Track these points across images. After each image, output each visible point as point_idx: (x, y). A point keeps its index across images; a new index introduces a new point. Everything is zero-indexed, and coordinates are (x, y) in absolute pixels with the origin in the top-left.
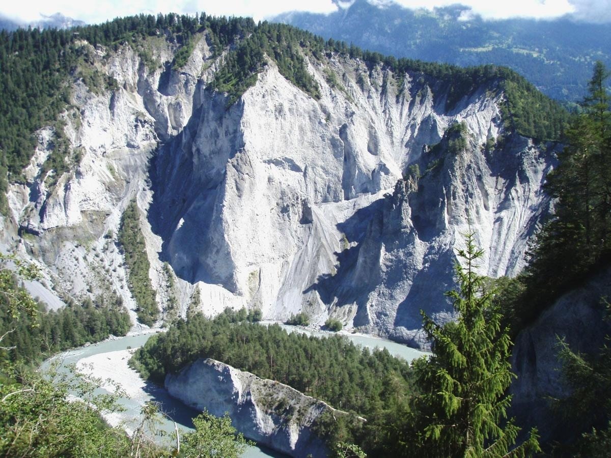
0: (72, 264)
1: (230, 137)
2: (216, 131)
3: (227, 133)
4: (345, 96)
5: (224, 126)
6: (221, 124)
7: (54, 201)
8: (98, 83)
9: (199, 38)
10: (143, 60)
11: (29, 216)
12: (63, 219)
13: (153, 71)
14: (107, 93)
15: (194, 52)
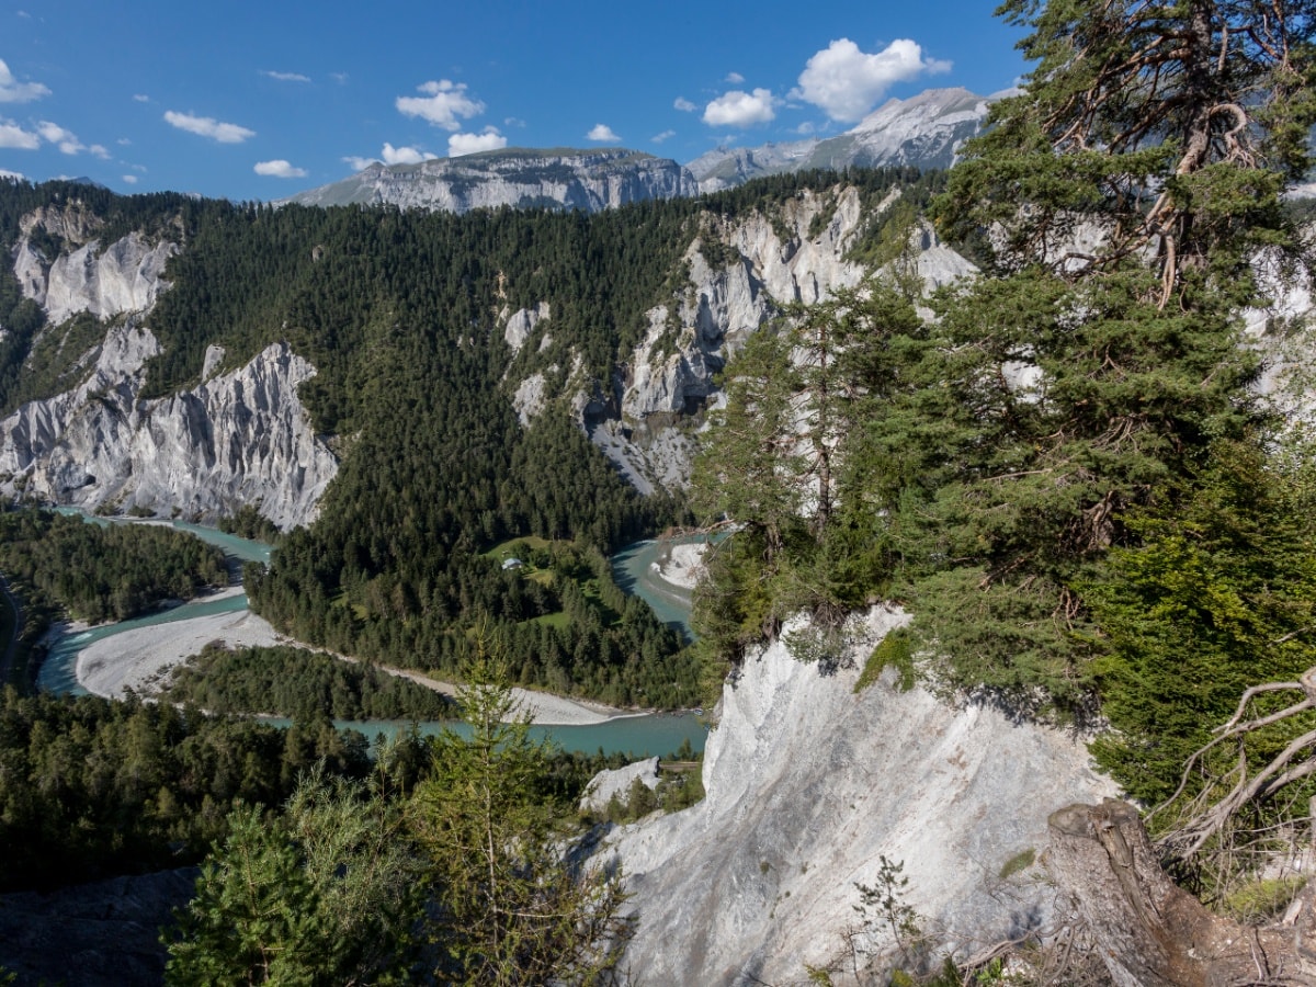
7: (659, 384)
8: (718, 257)
9: (844, 198)
10: (775, 229)
11: (632, 399)
12: (666, 404)
13: (784, 241)
14: (728, 268)
15: (836, 216)
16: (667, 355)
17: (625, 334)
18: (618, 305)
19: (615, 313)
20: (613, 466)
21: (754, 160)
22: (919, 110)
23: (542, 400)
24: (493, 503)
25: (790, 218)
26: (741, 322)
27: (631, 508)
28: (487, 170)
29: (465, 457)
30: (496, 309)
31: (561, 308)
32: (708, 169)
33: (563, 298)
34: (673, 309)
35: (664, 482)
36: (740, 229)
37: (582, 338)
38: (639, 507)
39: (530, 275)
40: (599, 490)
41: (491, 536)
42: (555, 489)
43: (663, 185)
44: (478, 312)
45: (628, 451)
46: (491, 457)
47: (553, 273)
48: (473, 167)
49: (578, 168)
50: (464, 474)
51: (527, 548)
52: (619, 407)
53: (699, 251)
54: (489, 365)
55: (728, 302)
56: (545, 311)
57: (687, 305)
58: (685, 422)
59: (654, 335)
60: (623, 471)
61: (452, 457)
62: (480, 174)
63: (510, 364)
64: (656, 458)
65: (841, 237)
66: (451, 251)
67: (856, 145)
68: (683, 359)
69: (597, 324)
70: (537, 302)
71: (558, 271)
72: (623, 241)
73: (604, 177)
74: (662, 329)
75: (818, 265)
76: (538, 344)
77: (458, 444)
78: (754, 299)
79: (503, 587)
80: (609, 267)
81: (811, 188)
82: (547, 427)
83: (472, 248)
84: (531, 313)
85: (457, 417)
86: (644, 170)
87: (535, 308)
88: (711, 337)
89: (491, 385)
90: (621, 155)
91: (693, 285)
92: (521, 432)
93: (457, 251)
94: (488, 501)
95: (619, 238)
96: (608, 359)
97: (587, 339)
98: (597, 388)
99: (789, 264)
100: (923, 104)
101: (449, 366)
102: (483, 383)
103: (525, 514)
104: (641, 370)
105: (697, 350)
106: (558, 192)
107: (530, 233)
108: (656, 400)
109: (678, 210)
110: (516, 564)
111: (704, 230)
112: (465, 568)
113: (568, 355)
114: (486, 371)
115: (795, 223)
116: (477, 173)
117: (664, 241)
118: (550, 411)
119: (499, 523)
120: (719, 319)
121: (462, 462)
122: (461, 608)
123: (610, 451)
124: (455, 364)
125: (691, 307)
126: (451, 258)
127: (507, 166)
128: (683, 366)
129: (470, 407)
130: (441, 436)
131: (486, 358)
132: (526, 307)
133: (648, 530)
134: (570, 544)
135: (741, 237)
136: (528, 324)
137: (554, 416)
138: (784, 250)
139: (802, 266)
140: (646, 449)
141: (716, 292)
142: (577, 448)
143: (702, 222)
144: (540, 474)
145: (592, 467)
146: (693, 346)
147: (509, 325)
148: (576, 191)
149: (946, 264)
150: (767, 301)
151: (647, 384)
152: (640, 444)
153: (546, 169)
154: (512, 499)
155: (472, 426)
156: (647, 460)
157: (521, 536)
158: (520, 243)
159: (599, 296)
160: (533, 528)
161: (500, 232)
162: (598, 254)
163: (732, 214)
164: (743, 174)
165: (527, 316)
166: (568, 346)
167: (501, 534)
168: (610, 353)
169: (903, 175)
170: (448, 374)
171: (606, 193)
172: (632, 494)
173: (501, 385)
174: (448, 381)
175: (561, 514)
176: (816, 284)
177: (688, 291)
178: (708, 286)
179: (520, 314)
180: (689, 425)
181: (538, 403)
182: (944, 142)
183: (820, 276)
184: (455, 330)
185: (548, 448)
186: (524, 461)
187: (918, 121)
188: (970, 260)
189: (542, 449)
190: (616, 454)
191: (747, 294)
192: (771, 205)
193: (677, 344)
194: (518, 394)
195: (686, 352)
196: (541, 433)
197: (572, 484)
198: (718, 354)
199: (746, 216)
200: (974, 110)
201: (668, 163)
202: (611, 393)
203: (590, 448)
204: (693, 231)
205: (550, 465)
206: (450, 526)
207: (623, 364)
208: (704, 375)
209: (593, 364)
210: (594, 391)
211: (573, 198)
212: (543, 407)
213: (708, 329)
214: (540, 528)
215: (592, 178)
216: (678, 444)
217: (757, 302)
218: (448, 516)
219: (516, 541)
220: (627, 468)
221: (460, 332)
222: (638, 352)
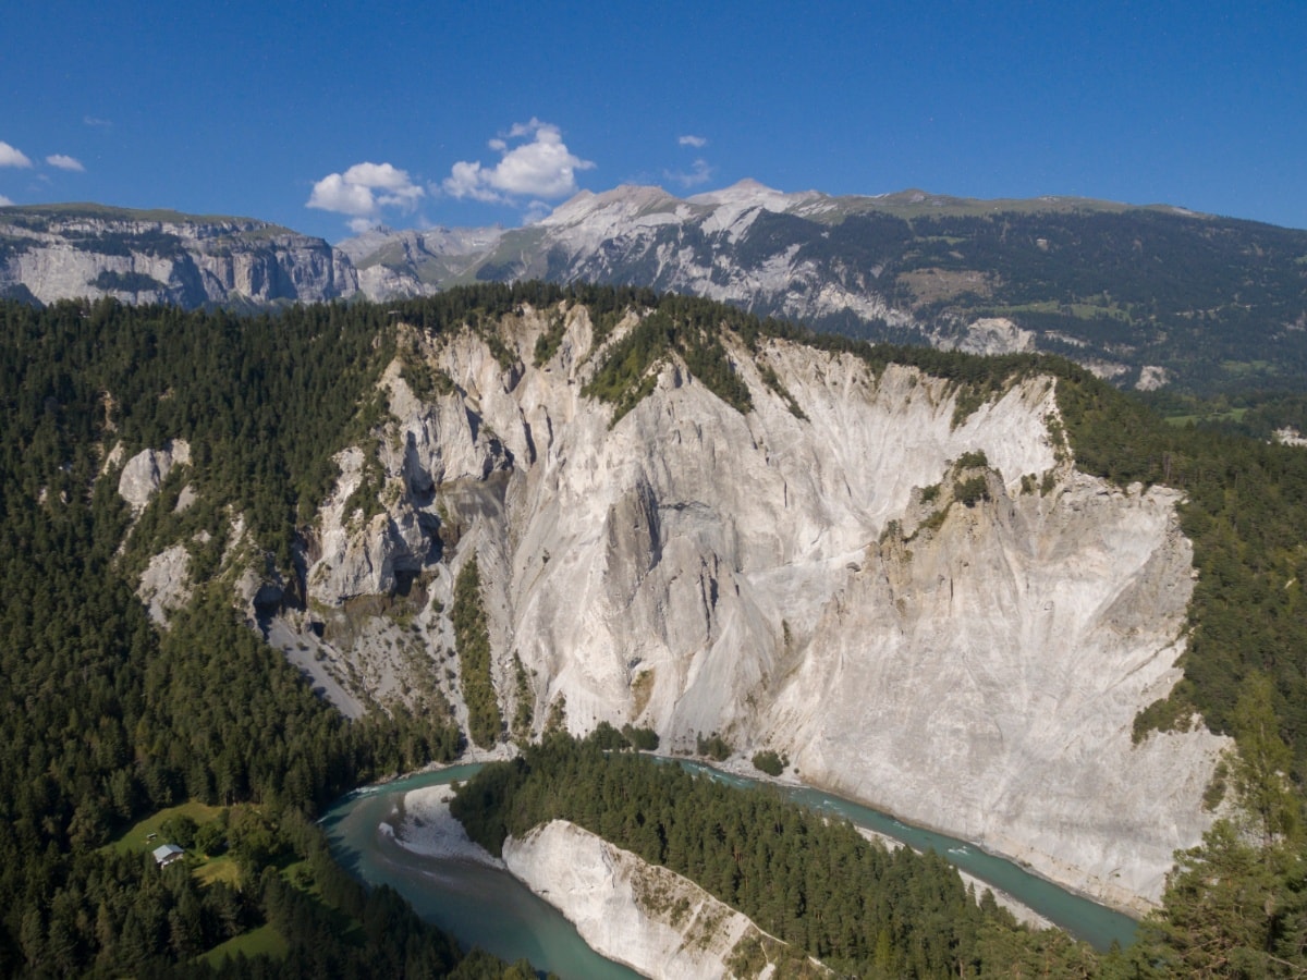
0: (380, 651)
1: (613, 470)
2: (593, 459)
3: (609, 464)
4: (789, 404)
5: (605, 454)
6: (600, 451)
7: (361, 557)
8: (427, 384)
9: (573, 318)
10: (492, 350)
11: (322, 577)
12: (372, 583)
13: (505, 367)
14: (439, 399)
15: (565, 338)
16: (368, 516)
17: (305, 487)
18: (292, 446)
19: (288, 456)
20: (304, 679)
21: (426, 247)
22: (616, 206)
23: (186, 585)
24: (126, 757)
25: (509, 338)
26: (460, 467)
27: (339, 741)
28: (46, 231)
29: (68, 683)
30: (100, 447)
31: (208, 450)
32: (367, 254)
33: (210, 434)
34: (371, 452)
35: (378, 696)
36: (448, 349)
37: (244, 493)
38: (349, 738)
39: (154, 401)
40: (289, 719)
41: (126, 811)
42: (223, 724)
43: (310, 270)
44: (73, 452)
45: (322, 655)
46: (112, 681)
47: (194, 400)
48: (23, 224)
49: (187, 240)
50: (73, 715)
51: (190, 826)
52: (303, 590)
53: (401, 376)
54: (95, 533)
55: (441, 442)
56: (182, 452)
57: (389, 446)
58: (399, 607)
59: (347, 487)
60: (316, 685)
61: (48, 685)
62: (35, 236)
63: (130, 532)
64: (364, 663)
65: (574, 364)
66: (25, 362)
67: (548, 239)
68: (390, 520)
69: (264, 470)
70: (169, 439)
71: (201, 397)
72: (291, 358)
73: (226, 254)
74: (357, 480)
75: (549, 397)
76: (175, 500)
77: (55, 662)
78: (475, 438)
79: (169, 901)
80: (274, 391)
81: (531, 302)
82: (199, 627)
83: (59, 357)
84: (161, 455)
85: (48, 620)
86: (284, 249)
87: (167, 447)
88: (421, 488)
89: (100, 563)
90: (250, 227)
91: (395, 420)
92: (156, 636)
93: (34, 361)
94: (116, 753)
95: (285, 354)
96: (285, 523)
97: (251, 494)
98: (270, 564)
99: (513, 394)
100: (619, 200)
101: (30, 537)
102: (87, 561)
103: (179, 769)
104: (332, 536)
105: (408, 508)
106: (161, 270)
107: (152, 339)
108: (357, 579)
109: (365, 320)
110: (175, 854)
111: (404, 349)
112: (100, 876)
113: (222, 517)
114: (91, 542)
115: (516, 344)
116: (28, 233)
117: (350, 360)
118: (199, 603)
119: (137, 788)
120: (428, 464)
121: (64, 692)
122: (98, 947)
123: (295, 657)
124: (40, 534)
125: (396, 450)
126: (24, 370)
127: (78, 228)
128: (392, 531)
129: (70, 601)
130: (23, 650)
131: (89, 523)
132: (152, 446)
133: (363, 774)
134: (257, 809)
135: (451, 358)
136: (156, 470)
137: (207, 610)
138: (507, 377)
139: (530, 400)
140: (347, 650)
141: (425, 430)
142: (249, 659)
143: (400, 339)
144: (197, 702)
145: (274, 683)
146: (402, 502)
147: (126, 472)
148: (186, 269)
149: (703, 404)
150: (491, 442)
151: (342, 556)
152: (338, 643)
153: (139, 237)
154: (156, 746)
155: (75, 631)
156: (350, 666)
157: (172, 805)
158: (137, 353)
159: (263, 433)
160: (191, 790)
161: (105, 335)
162: (257, 374)
163: (437, 330)
164: (412, 262)
165: (153, 459)
166: (223, 503)
167: (142, 806)
168: (286, 513)
169: (637, 296)
170: (28, 550)
171: (231, 275)
172: (336, 722)
173: (116, 563)
174: (30, 561)
175: (237, 763)
176: (549, 420)
177: (389, 427)
178: (416, 422)
179: (144, 457)
180: (404, 612)
181: (180, 590)
182: (648, 245)
183: (553, 409)
184: (35, 480)
185: (205, 660)
186: (167, 681)
187: (616, 219)
188: (727, 401)
189: (196, 662)
190: (307, 661)
191: (466, 432)
192: (484, 321)
193: (381, 498)
194: (145, 577)
195: (394, 510)
196: (191, 636)
197: (248, 713)
198: (432, 509)
199: (455, 333)
200: (674, 213)
201: (315, 243)
202: (292, 571)
203: (269, 653)
204: (390, 351)
205: (210, 688)
206: (57, 804)
207: (306, 528)
208: (419, 541)
209: (263, 529)
210: (267, 570)
211: (181, 278)
212: (189, 595)
213: (418, 477)
214: (204, 787)
215: (210, 254)
216: (393, 640)
217: (478, 443)
218: (51, 785)
219: (167, 815)
220: (321, 679)
221: (42, 483)
222: (325, 511)
